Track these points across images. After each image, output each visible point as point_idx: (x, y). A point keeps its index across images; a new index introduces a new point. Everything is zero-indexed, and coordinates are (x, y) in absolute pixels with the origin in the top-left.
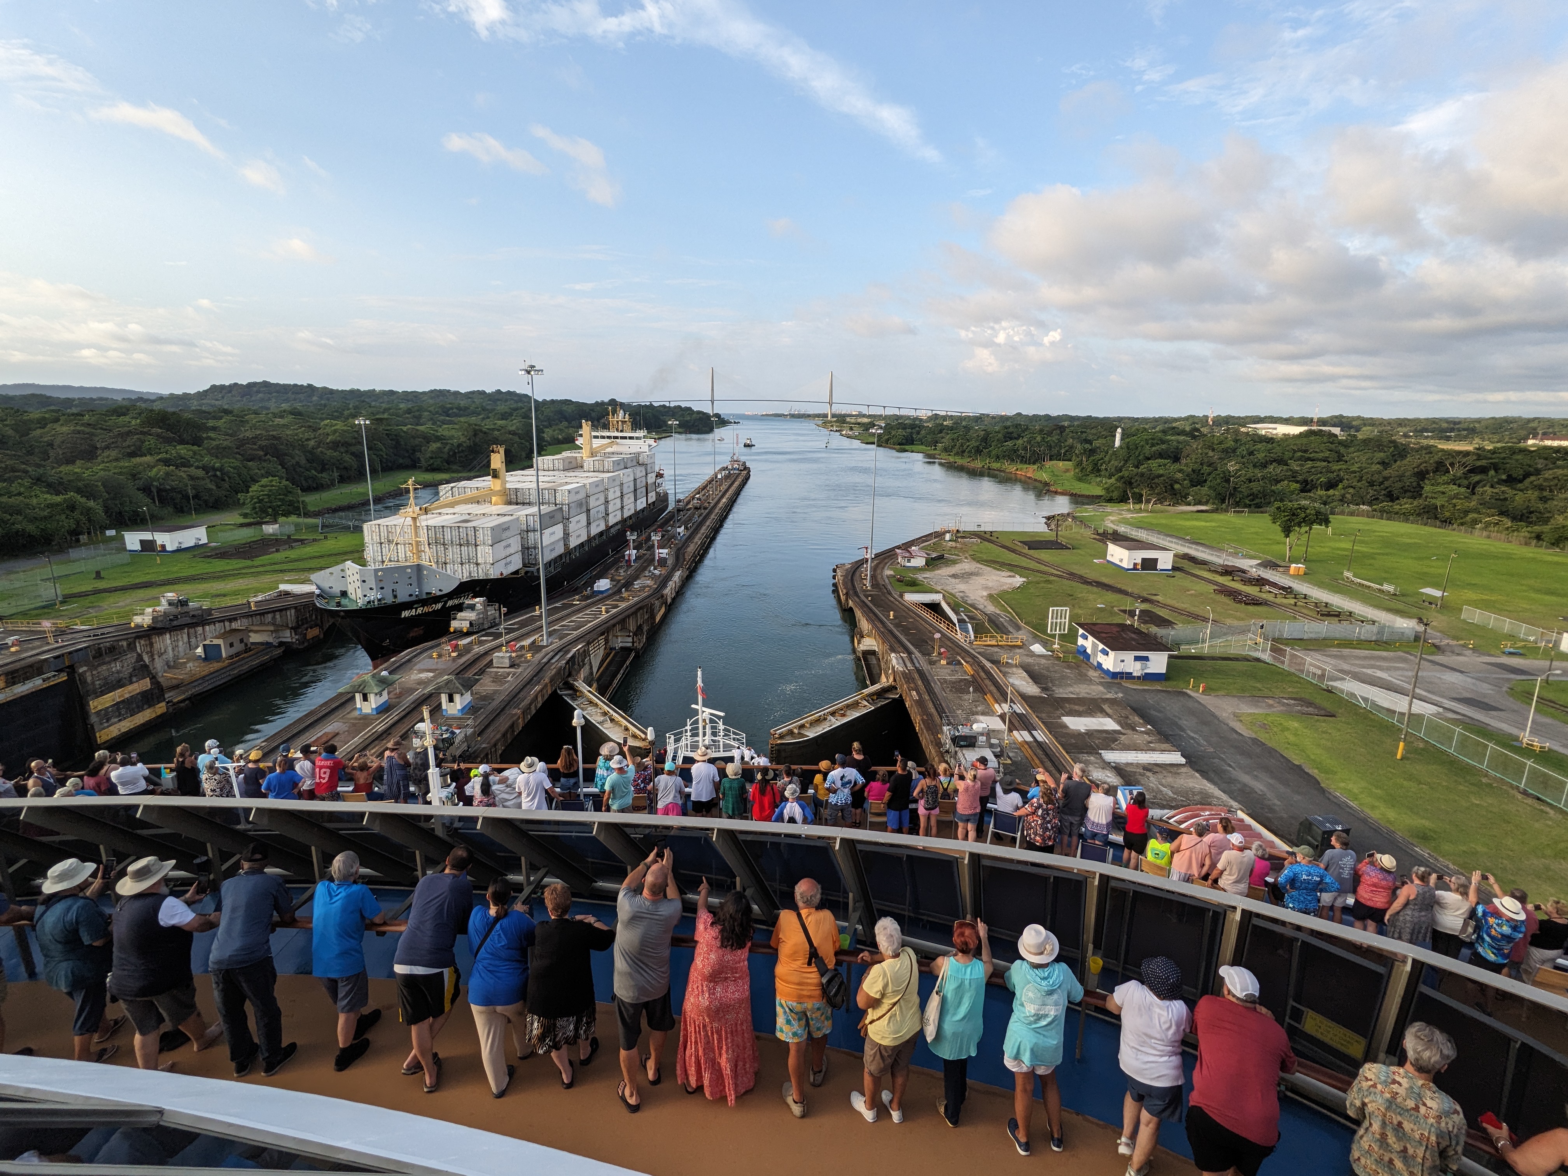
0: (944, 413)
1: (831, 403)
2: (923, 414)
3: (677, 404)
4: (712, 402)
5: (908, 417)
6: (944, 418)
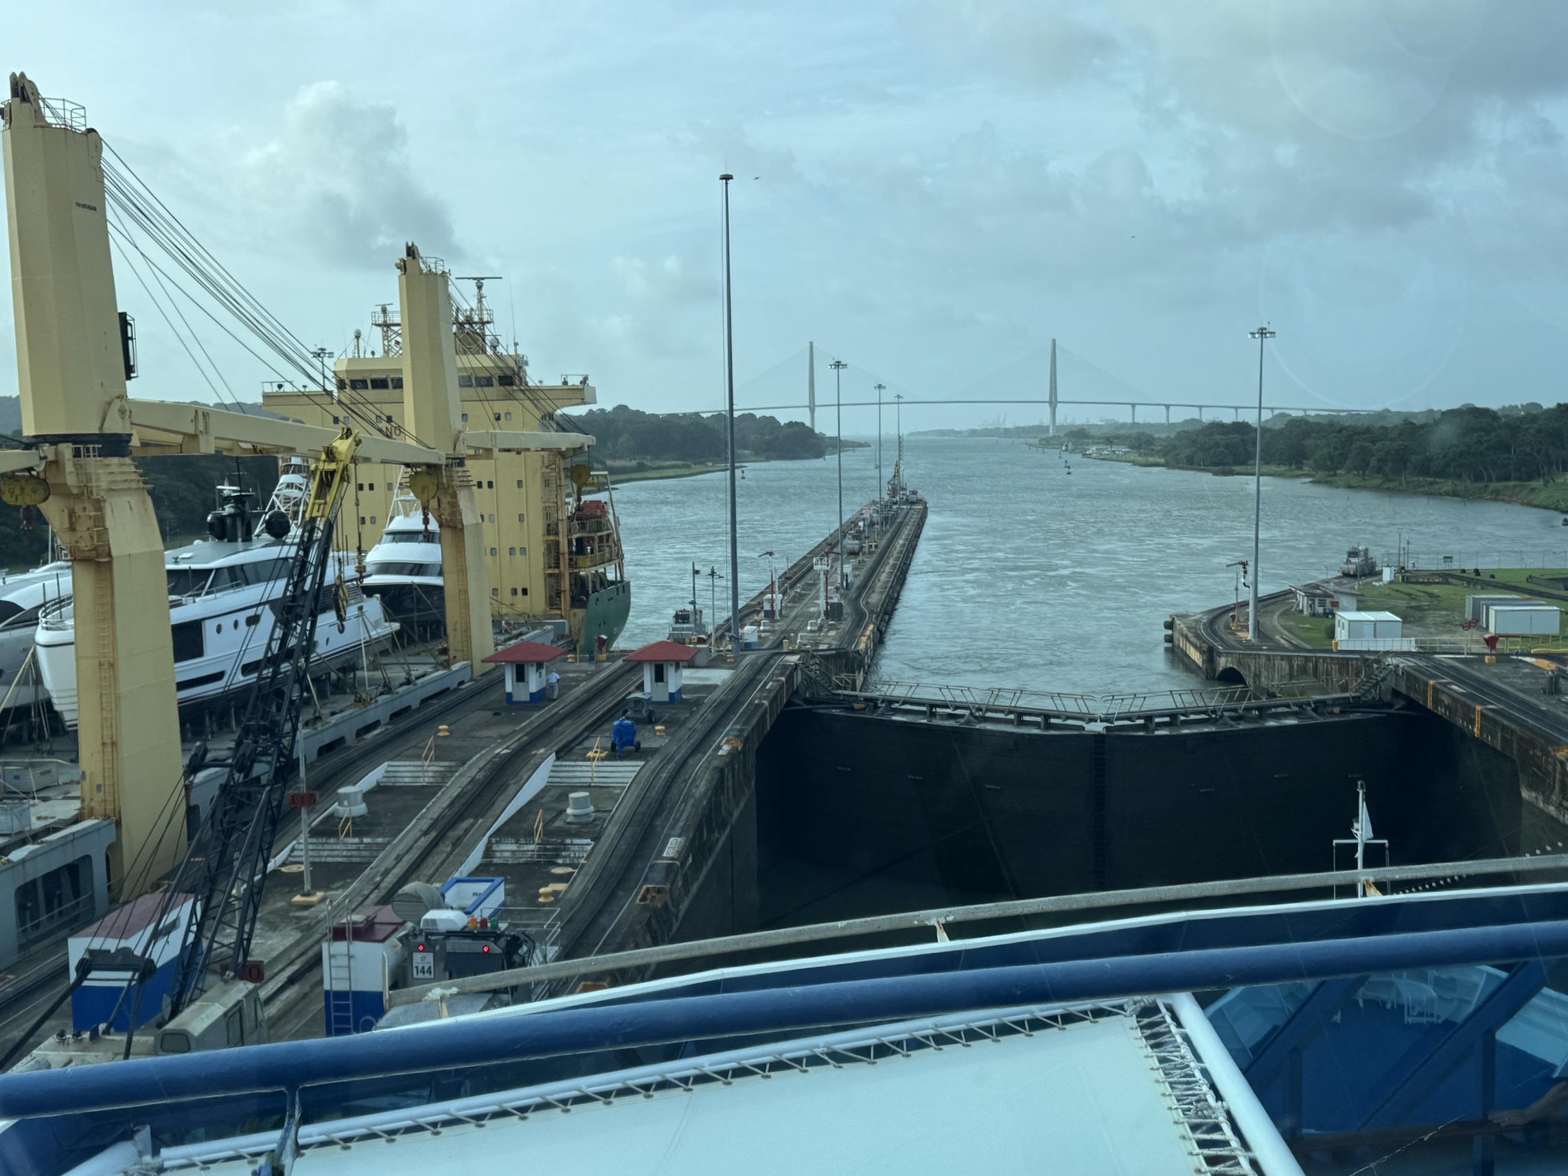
1: (1053, 403)
4: (812, 408)
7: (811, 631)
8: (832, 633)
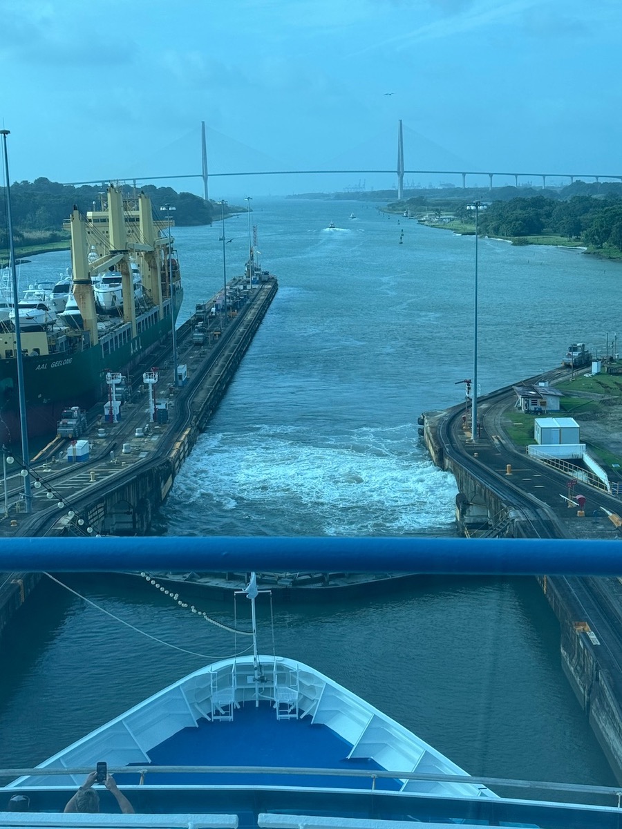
0: (592, 181)
1: (401, 172)
2: (557, 183)
3: (148, 183)
4: (205, 177)
5: (530, 190)
6: (593, 187)
7: (138, 437)
8: (155, 439)
